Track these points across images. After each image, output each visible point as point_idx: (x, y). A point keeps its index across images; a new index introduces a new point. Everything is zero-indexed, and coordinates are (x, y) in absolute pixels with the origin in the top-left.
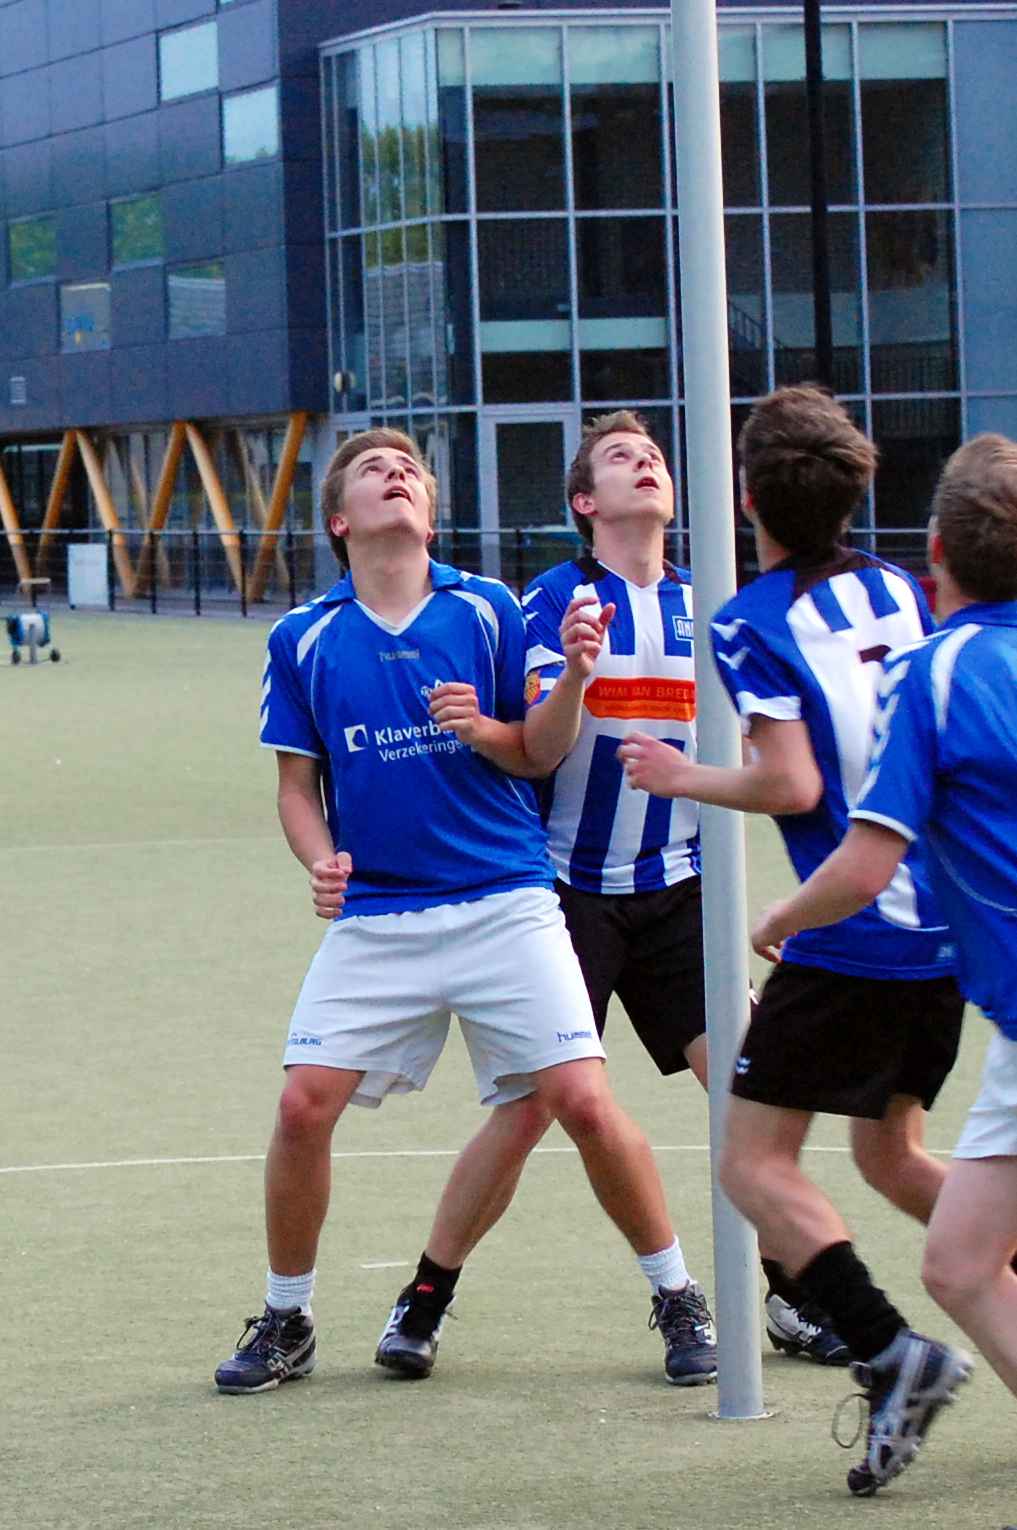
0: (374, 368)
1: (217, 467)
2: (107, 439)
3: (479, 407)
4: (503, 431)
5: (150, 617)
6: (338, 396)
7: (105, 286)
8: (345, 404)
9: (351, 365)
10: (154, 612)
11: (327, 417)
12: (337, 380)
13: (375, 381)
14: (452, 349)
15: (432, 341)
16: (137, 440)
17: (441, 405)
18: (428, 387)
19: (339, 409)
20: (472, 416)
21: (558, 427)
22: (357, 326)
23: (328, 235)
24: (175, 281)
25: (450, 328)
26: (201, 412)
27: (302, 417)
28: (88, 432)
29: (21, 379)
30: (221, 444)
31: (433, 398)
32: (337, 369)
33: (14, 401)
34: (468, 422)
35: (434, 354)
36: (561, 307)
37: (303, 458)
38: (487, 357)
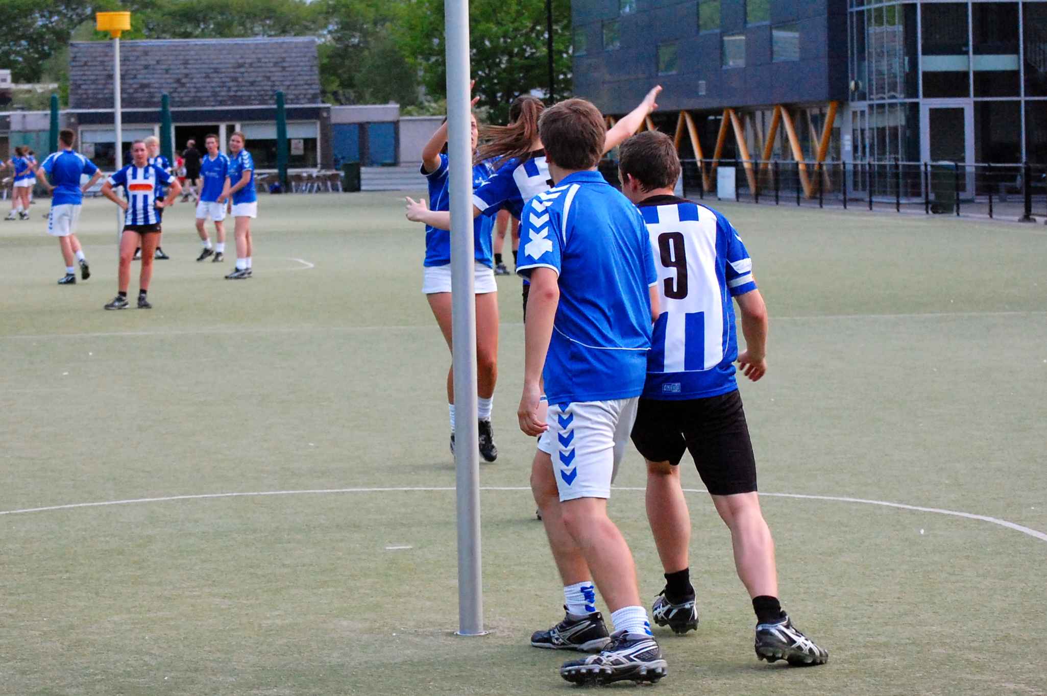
0: (870, 80)
1: (795, 128)
2: (745, 113)
3: (921, 100)
4: (934, 112)
5: (756, 205)
6: (853, 93)
7: (743, 38)
8: (856, 97)
9: (860, 77)
10: (757, 202)
11: (848, 104)
12: (852, 85)
13: (870, 86)
14: (907, 70)
15: (898, 65)
16: (758, 114)
17: (901, 98)
18: (895, 90)
19: (853, 100)
20: (917, 104)
21: (962, 111)
22: (862, 58)
23: (849, 10)
24: (776, 33)
25: (907, 59)
26: (788, 100)
27: (835, 104)
28: (736, 110)
29: (704, 82)
30: (798, 116)
31: (897, 95)
32: (853, 79)
33: (700, 94)
34: (915, 107)
35: (898, 72)
36: (964, 49)
37: (836, 125)
38: (925, 74)
